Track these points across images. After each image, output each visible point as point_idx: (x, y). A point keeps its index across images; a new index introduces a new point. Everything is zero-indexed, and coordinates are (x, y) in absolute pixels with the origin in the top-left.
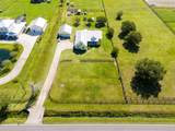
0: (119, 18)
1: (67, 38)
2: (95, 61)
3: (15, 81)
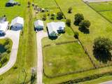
0: (70, 12)
2: (66, 43)
3: (15, 68)
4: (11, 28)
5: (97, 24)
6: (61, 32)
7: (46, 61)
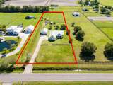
0: (73, 26)
3: (18, 54)
4: (24, 32)
5: (93, 36)
6: (59, 37)
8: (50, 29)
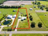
0: (29, 14)
1: (20, 18)
7: (19, 25)
8: (22, 16)
